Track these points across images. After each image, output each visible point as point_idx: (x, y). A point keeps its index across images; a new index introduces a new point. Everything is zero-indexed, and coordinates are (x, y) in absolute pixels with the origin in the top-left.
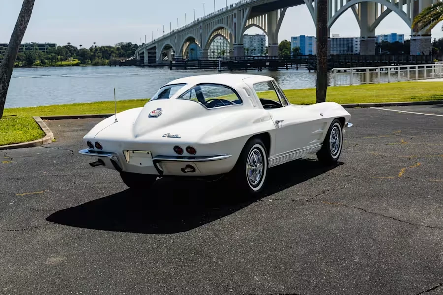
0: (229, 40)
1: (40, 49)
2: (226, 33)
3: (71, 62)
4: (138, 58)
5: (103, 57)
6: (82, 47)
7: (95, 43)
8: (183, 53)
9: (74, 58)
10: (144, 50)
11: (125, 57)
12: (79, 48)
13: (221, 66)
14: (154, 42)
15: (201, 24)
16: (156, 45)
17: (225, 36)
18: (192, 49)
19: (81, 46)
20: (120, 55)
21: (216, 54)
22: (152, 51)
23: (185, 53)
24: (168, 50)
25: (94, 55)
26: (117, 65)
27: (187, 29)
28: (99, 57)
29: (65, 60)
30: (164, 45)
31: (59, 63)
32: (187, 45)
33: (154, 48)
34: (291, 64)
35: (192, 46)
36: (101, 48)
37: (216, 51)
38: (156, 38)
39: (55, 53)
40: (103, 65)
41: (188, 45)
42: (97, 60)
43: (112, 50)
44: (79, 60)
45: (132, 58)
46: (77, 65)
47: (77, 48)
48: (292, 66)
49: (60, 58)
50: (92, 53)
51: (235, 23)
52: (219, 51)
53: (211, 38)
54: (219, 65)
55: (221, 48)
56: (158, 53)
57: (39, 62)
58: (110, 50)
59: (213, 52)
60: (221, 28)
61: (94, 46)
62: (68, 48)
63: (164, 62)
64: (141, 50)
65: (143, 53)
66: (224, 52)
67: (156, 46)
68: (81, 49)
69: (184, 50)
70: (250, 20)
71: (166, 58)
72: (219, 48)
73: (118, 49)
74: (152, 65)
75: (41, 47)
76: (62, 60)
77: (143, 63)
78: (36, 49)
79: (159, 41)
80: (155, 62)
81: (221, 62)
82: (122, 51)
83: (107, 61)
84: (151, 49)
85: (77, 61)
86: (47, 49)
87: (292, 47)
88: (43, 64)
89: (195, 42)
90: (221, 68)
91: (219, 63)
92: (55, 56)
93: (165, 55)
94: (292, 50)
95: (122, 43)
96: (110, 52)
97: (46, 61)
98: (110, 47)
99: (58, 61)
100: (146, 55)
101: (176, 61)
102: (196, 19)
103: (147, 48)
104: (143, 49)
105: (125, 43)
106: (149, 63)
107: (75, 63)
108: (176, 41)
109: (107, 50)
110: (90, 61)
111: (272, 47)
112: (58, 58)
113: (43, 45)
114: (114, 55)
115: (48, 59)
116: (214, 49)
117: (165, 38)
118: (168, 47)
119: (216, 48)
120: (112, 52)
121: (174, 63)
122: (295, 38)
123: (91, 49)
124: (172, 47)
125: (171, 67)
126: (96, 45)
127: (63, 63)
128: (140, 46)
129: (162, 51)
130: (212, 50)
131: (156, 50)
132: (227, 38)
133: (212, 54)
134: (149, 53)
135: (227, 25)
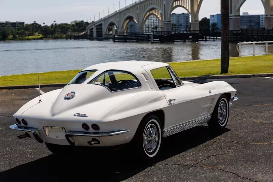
0: (160, 18)
1: (12, 26)
3: (37, 37)
4: (89, 33)
5: (61, 32)
6: (45, 24)
7: (55, 21)
8: (124, 28)
9: (39, 33)
10: (94, 27)
11: (78, 32)
12: (43, 25)
13: (153, 39)
14: (101, 20)
15: (138, 6)
16: (103, 22)
17: (157, 15)
18: (131, 25)
19: (44, 23)
20: (74, 31)
21: (150, 29)
22: (100, 27)
23: (125, 29)
24: (113, 27)
25: (54, 31)
26: (73, 38)
27: (127, 9)
28: (58, 32)
29: (32, 35)
30: (109, 22)
31: (27, 37)
32: (127, 22)
33: (101, 25)
34: (210, 37)
35: (131, 23)
36: (60, 25)
37: (150, 26)
38: (102, 17)
39: (24, 30)
40: (61, 38)
41: (128, 22)
42: (57, 35)
43: (68, 26)
44: (42, 35)
45: (84, 32)
46: (41, 39)
47: (40, 25)
48: (210, 39)
49: (28, 33)
50: (53, 29)
51: (165, 5)
52: (153, 26)
53: (146, 17)
54: (152, 38)
55: (154, 24)
56: (105, 28)
57: (11, 37)
58: (67, 27)
59: (148, 27)
60: (153, 9)
61: (54, 23)
62: (34, 26)
63: (109, 36)
64: (91, 26)
65: (92, 29)
66: (156, 27)
67: (103, 23)
68: (44, 26)
69: (125, 26)
70: (177, 2)
71: (111, 33)
72: (153, 24)
73: (73, 26)
74: (100, 38)
75: (13, 24)
76: (29, 35)
77: (93, 37)
78: (9, 27)
79: (105, 19)
80: (102, 36)
81: (153, 35)
82: (76, 27)
83: (64, 35)
84: (99, 26)
85: (41, 36)
86: (17, 26)
87: (211, 22)
88: (15, 39)
89: (133, 19)
90: (153, 41)
91: (152, 37)
92: (24, 32)
93: (110, 30)
94: (210, 25)
95: (76, 21)
96: (66, 28)
97: (17, 36)
98: (67, 24)
99: (26, 36)
100: (95, 31)
101: (118, 35)
102: (134, 2)
103: (96, 25)
104: (92, 25)
105: (79, 21)
106: (97, 37)
107: (39, 37)
108: (118, 19)
109: (64, 27)
110: (51, 35)
111: (194, 23)
112: (26, 33)
113: (14, 23)
114: (70, 30)
115: (18, 34)
116: (148, 25)
117: (110, 17)
118: (112, 24)
119: (150, 24)
120: (69, 28)
121: (116, 36)
122: (213, 16)
123: (52, 26)
124: (115, 24)
125: (114, 40)
126: (56, 22)
127: (30, 37)
128: (91, 23)
129: (108, 27)
130: (147, 26)
131: (103, 27)
132: (158, 16)
133: (147, 29)
134: (97, 29)
135: (159, 6)
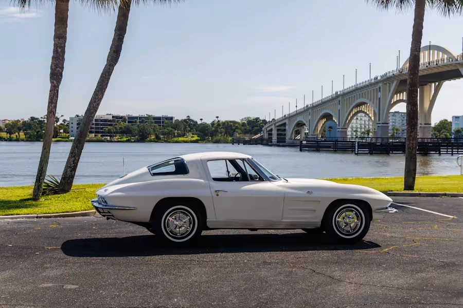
0: (373, 118)
1: (156, 123)
2: (370, 110)
3: (190, 139)
4: (266, 136)
5: (226, 133)
6: (203, 121)
7: (217, 117)
8: (318, 132)
9: (193, 134)
10: (273, 127)
11: (251, 134)
12: (199, 122)
14: (285, 118)
15: (340, 99)
16: (286, 121)
17: (368, 113)
18: (330, 127)
19: (201, 120)
20: (246, 132)
21: (359, 134)
22: (282, 128)
23: (320, 131)
24: (301, 128)
25: (216, 131)
26: (241, 143)
27: (323, 103)
28: (221, 133)
29: (183, 136)
30: (296, 122)
31: (176, 139)
32: (323, 122)
33: (284, 125)
34: (447, 149)
35: (329, 123)
36: (224, 123)
37: (359, 130)
38: (286, 113)
39: (172, 128)
40: (226, 142)
41: (325, 122)
42: (219, 137)
43: (236, 125)
44: (198, 136)
45: (259, 135)
46: (196, 141)
47: (197, 123)
49: (177, 133)
50: (213, 129)
51: (380, 99)
52: (363, 130)
53: (351, 115)
54: (357, 147)
55: (365, 127)
56: (290, 130)
57: (153, 137)
58: (234, 126)
59: (356, 131)
60: (364, 103)
61: (217, 120)
62: (187, 122)
63: (295, 142)
64: (269, 127)
65: (271, 130)
66: (368, 132)
67: (287, 123)
68: (201, 124)
69: (319, 128)
70: (399, 94)
71: (298, 137)
72: (363, 126)
73: (243, 124)
74: (281, 144)
75: (158, 120)
76: (179, 136)
77: (272, 142)
78: (152, 123)
79: (290, 117)
80: (285, 142)
81: (358, 143)
82: (248, 127)
83: (230, 138)
85: (196, 138)
86: (163, 122)
87: (454, 128)
88: (158, 140)
89: (332, 118)
90: (358, 151)
91: (357, 145)
92: (171, 131)
93: (298, 133)
94: (453, 131)
95: (248, 118)
96: (234, 128)
97: (162, 136)
98: (234, 122)
99: (175, 136)
100: (275, 133)
101: (307, 141)
102: (334, 93)
103: (277, 125)
104: (271, 125)
105: (252, 118)
106: (278, 142)
107: (194, 139)
108: (310, 117)
109: (231, 126)
110: (210, 138)
111: (424, 127)
112: (174, 133)
113: (159, 118)
114: (239, 131)
115: (163, 134)
116: (357, 128)
117: (297, 114)
118: (300, 125)
119: (359, 126)
120: (237, 128)
121: (304, 142)
122: (457, 118)
123: (213, 124)
124: (305, 124)
125: (302, 148)
126: (219, 119)
127: (181, 139)
128: (269, 121)
129: (294, 129)
130: (354, 129)
131: (287, 128)
132: (370, 115)
133: (355, 133)
134: (278, 130)
135: (371, 100)
